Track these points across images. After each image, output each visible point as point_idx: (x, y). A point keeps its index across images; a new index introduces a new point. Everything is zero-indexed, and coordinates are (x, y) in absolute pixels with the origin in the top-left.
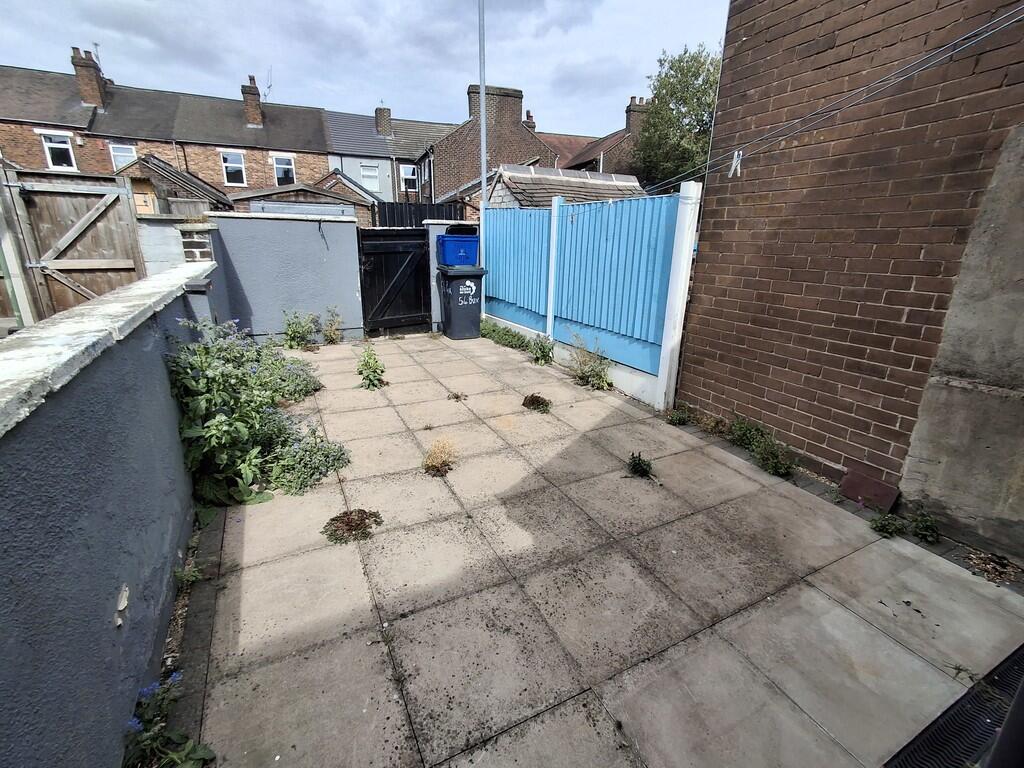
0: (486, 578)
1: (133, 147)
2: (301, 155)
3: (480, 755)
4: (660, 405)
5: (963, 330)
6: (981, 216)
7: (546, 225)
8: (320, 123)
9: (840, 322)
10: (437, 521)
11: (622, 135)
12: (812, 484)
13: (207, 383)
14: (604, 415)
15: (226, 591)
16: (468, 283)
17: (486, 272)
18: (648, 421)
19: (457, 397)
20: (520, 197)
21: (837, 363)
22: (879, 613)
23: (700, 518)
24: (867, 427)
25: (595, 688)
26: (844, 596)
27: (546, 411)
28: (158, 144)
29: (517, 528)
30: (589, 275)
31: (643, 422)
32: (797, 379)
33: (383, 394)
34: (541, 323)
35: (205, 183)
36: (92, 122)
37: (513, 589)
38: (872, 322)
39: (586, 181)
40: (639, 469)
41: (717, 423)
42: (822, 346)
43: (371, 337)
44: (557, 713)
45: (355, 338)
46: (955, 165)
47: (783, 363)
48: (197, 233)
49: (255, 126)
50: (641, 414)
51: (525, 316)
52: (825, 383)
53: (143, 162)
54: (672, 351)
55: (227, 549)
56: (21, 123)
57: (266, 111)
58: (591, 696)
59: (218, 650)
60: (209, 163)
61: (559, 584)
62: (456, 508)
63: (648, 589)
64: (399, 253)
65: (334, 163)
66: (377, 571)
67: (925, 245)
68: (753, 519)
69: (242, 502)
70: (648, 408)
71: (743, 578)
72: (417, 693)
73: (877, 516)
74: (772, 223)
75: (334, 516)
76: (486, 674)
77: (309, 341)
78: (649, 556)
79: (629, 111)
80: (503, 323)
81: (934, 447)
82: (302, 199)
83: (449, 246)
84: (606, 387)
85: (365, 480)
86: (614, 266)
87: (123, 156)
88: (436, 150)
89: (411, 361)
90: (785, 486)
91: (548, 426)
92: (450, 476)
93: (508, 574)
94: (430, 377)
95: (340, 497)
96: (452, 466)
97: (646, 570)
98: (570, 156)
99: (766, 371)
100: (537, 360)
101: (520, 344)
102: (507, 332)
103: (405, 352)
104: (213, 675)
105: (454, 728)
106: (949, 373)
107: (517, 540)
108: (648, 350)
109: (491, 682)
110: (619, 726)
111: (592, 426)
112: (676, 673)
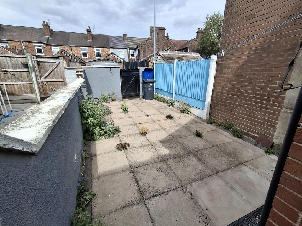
0: (157, 160)
1: (58, 48)
2: (103, 48)
3: (157, 198)
4: (205, 118)
5: (291, 96)
6: (297, 64)
7: (173, 67)
8: (108, 39)
9: (256, 94)
10: (144, 146)
11: (195, 39)
12: (248, 140)
13: (87, 110)
14: (189, 121)
15: (94, 160)
16: (150, 84)
17: (156, 81)
18: (201, 122)
19: (148, 115)
20: (165, 60)
21: (255, 106)
22: (263, 172)
23: (215, 147)
24: (264, 124)
25: (185, 186)
26: (254, 168)
27: (172, 119)
28: (65, 47)
29: (165, 148)
30: (185, 82)
31: (200, 123)
32: (244, 111)
33: (128, 114)
34: (171, 95)
35: (77, 57)
36: (48, 41)
37: (164, 163)
38: (265, 94)
39: (184, 55)
40: (198, 135)
41: (221, 123)
42: (251, 101)
43: (123, 99)
44: (176, 190)
45: (119, 100)
46: (289, 50)
47: (240, 106)
48: (80, 71)
49: (90, 41)
50: (200, 121)
51: (166, 93)
52: (252, 112)
53: (61, 52)
54: (208, 103)
55: (92, 151)
56: (30, 42)
57: (93, 36)
58: (184, 187)
59: (93, 172)
60: (78, 52)
61: (176, 162)
62: (149, 143)
63: (200, 164)
64: (132, 76)
65: (111, 50)
66: (129, 157)
67: (280, 73)
68: (230, 149)
69: (95, 140)
70: (201, 119)
71: (226, 163)
72: (141, 184)
73: (266, 149)
74: (237, 67)
75: (118, 144)
76: (157, 181)
77: (107, 100)
78: (200, 156)
79: (197, 32)
80: (160, 95)
81: (283, 129)
82: (104, 61)
83: (145, 74)
84: (189, 113)
85: (125, 136)
86: (192, 79)
87: (56, 50)
88: (140, 46)
89: (135, 106)
90: (240, 140)
91: (173, 123)
92: (147, 135)
93: (163, 159)
94: (140, 110)
95: (119, 140)
96: (147, 133)
97: (199, 159)
98: (180, 46)
99: (235, 108)
100: (170, 106)
101: (165, 101)
102: (161, 98)
103: (133, 103)
104: (93, 178)
105: (150, 192)
106: (287, 109)
107: (165, 151)
108: (201, 103)
109: (159, 183)
110: (191, 194)
111: (185, 123)
112: (206, 183)
